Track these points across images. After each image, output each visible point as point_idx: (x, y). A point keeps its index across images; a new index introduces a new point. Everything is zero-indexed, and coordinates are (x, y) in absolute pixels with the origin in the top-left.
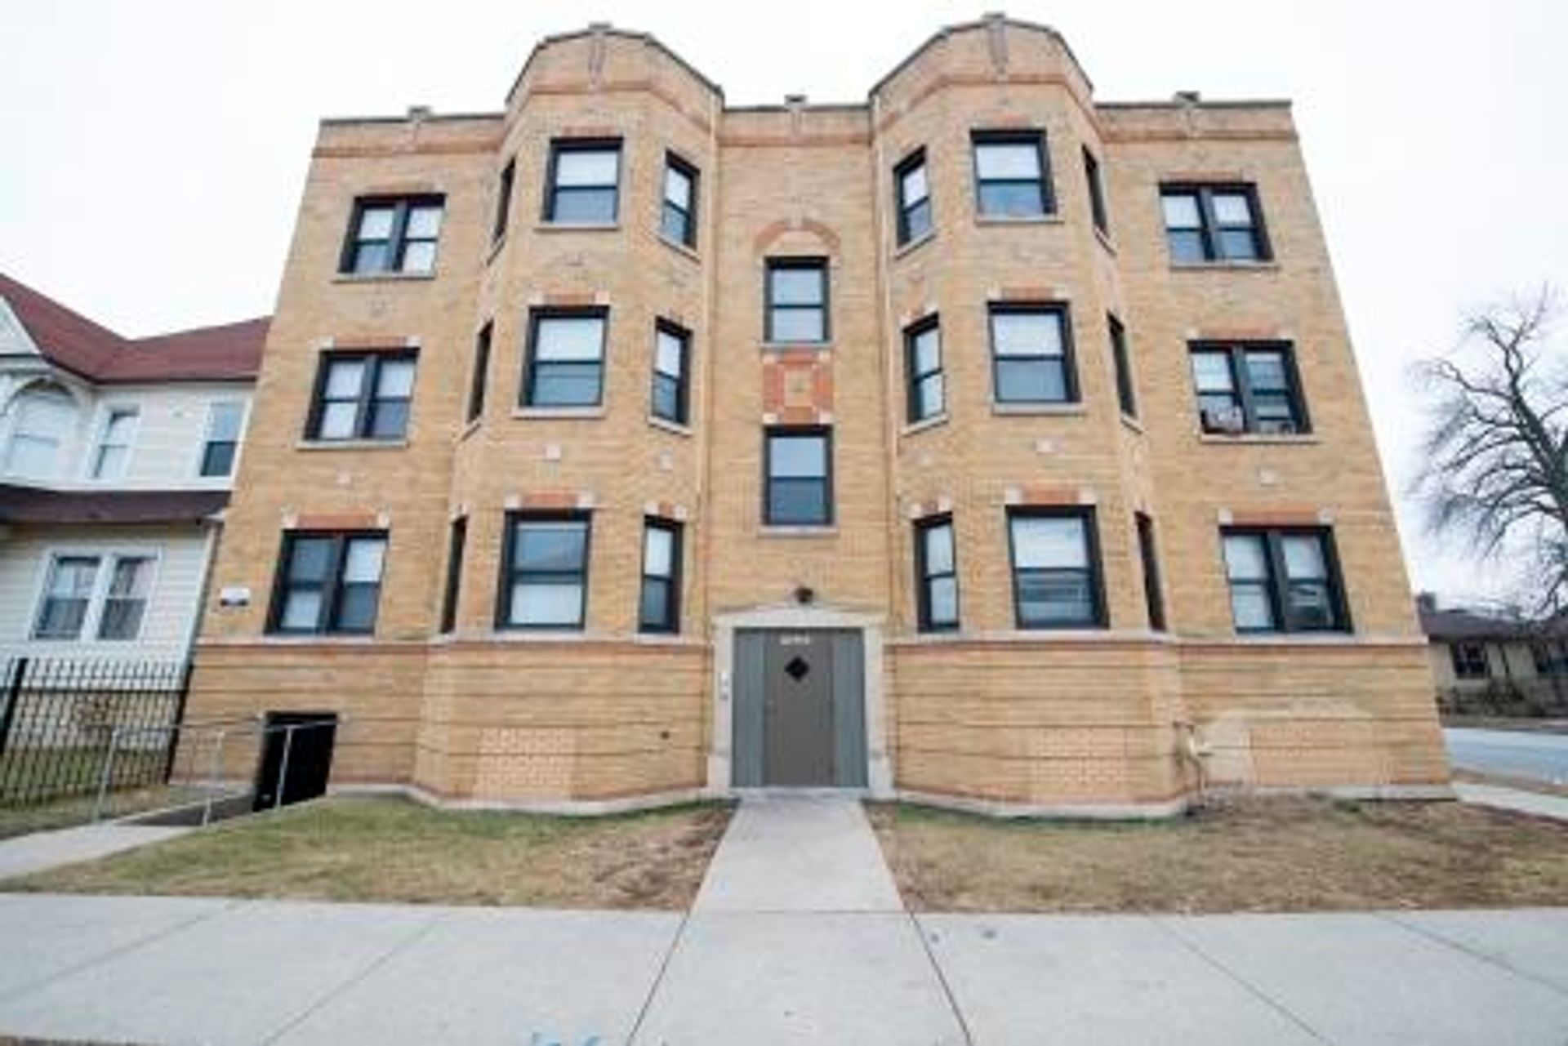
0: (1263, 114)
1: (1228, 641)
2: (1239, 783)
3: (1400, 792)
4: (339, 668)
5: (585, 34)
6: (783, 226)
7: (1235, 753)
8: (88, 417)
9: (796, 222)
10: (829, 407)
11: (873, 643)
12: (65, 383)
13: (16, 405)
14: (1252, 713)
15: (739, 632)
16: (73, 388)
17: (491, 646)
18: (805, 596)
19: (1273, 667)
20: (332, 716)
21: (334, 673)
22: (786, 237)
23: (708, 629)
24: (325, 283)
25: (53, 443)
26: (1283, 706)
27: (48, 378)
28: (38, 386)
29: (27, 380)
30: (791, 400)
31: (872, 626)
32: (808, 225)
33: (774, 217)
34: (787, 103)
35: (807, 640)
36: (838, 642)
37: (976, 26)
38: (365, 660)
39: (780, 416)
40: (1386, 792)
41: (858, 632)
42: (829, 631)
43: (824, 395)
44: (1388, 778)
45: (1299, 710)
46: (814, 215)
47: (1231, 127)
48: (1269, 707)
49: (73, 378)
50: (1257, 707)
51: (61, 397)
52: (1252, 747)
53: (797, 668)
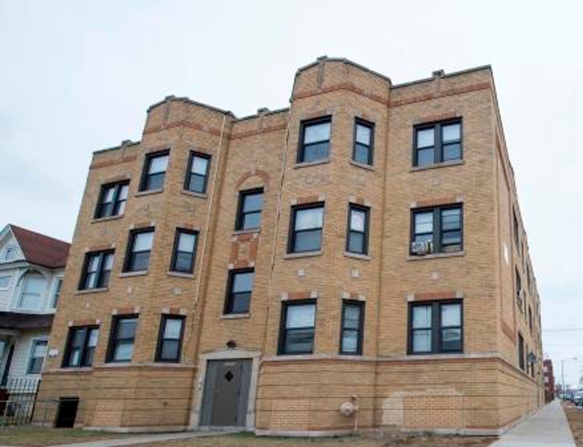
0: (475, 75)
1: (401, 358)
2: (394, 426)
3: (469, 432)
4: (81, 380)
5: (164, 102)
6: (248, 175)
7: (395, 412)
8: (50, 283)
9: (253, 172)
10: (254, 259)
11: (255, 365)
12: (38, 270)
13: (22, 282)
14: (407, 393)
15: (209, 361)
16: (42, 272)
17: (103, 369)
18: (231, 345)
19: (420, 372)
20: (78, 398)
21: (79, 382)
22: (249, 180)
23: (196, 360)
24: (89, 224)
25: (38, 295)
26: (421, 390)
27: (31, 269)
28: (28, 273)
29: (25, 270)
30: (242, 256)
31: (256, 357)
32: (258, 173)
33: (245, 170)
34: (258, 114)
35: (232, 364)
36: (245, 364)
37: (313, 65)
39: (235, 265)
40: (462, 432)
41: (251, 359)
43: (253, 254)
44: (465, 424)
45: (429, 391)
46: (261, 167)
47: (457, 86)
48: (414, 390)
49: (42, 268)
50: (410, 390)
51: (38, 276)
52: (404, 409)
53: (229, 376)
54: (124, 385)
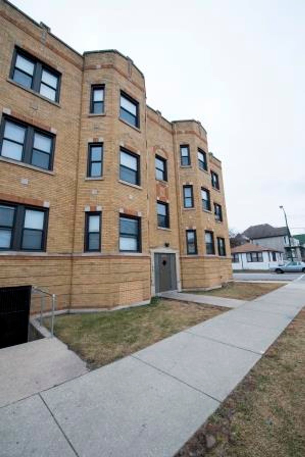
6: (159, 147)
10: (168, 199)
11: (177, 257)
15: (156, 254)
18: (167, 245)
22: (159, 150)
30: (162, 195)
31: (177, 253)
32: (163, 149)
35: (166, 256)
36: (171, 257)
38: (43, 263)
39: (160, 198)
41: (174, 254)
42: (170, 254)
43: (167, 195)
53: (164, 263)
54: (140, 269)
